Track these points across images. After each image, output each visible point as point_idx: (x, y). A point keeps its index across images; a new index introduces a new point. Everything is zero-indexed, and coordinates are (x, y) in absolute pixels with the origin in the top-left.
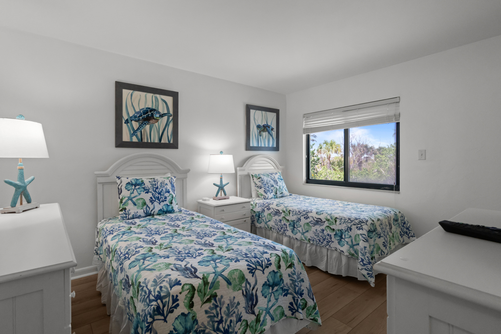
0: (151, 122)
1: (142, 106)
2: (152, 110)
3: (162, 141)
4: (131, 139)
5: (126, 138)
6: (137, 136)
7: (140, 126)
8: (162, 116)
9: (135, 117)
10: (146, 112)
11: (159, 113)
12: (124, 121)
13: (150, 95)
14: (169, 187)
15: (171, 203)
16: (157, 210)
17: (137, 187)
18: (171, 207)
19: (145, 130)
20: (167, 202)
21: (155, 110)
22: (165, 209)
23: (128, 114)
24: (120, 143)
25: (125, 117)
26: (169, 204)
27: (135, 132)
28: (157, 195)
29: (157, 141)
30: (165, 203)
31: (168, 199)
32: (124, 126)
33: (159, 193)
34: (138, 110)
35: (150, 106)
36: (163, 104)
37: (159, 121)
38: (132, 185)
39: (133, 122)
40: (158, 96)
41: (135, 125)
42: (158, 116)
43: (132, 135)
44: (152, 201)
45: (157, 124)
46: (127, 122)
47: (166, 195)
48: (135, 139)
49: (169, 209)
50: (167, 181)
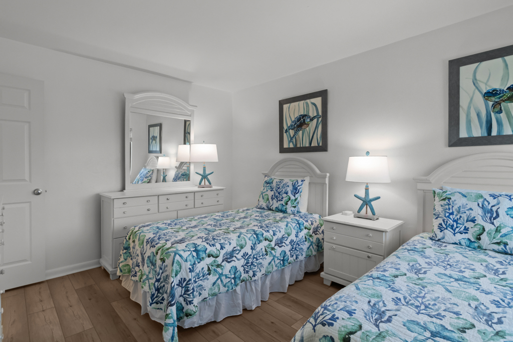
0: (303, 127)
1: (297, 115)
2: (304, 116)
3: (312, 145)
4: (289, 145)
5: (286, 146)
6: (293, 142)
7: (295, 133)
8: (312, 120)
9: (292, 126)
10: (299, 119)
11: (310, 117)
12: (284, 131)
13: (302, 103)
14: (290, 189)
15: (287, 204)
16: (274, 207)
17: (268, 185)
18: (285, 207)
19: (299, 137)
20: (283, 202)
21: (306, 115)
22: (280, 208)
23: (287, 124)
24: (283, 150)
25: (285, 127)
26: (284, 204)
27: (292, 139)
28: (277, 194)
29: (307, 145)
30: (281, 202)
31: (284, 199)
32: (285, 135)
33: (279, 193)
34: (293, 119)
35: (302, 113)
36: (313, 110)
37: (310, 125)
39: (290, 130)
40: (308, 101)
42: (309, 120)
43: (289, 143)
44: (272, 199)
45: (308, 128)
46: (286, 131)
47: (284, 195)
48: (291, 146)
49: (283, 209)
50: (290, 184)
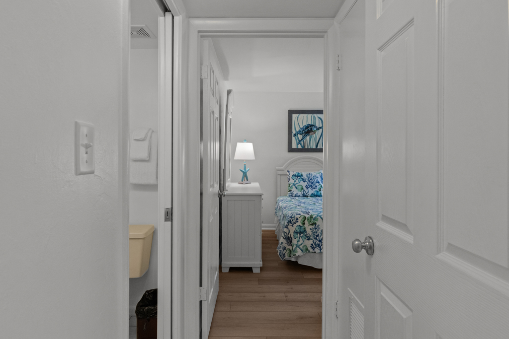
0: (310, 134)
1: (305, 124)
2: (311, 126)
3: (318, 147)
5: (294, 146)
6: (301, 144)
7: (303, 137)
8: (318, 129)
9: (300, 131)
10: (307, 127)
11: (316, 127)
12: (293, 135)
13: (310, 116)
14: (319, 179)
15: (320, 190)
16: (310, 193)
17: (299, 178)
18: (319, 193)
19: (306, 140)
20: (317, 189)
21: (313, 125)
22: (315, 194)
23: (296, 130)
24: (291, 150)
25: (294, 132)
26: (318, 191)
27: (300, 141)
28: (310, 184)
29: (314, 147)
30: (316, 190)
31: (318, 187)
32: (293, 138)
33: (312, 183)
34: (302, 127)
35: (310, 123)
36: (319, 122)
37: (316, 133)
38: (296, 176)
39: (299, 135)
40: (315, 115)
41: (300, 137)
42: (315, 129)
43: (298, 144)
44: (307, 188)
45: (314, 135)
46: (295, 135)
47: (317, 184)
48: (300, 147)
50: (318, 175)
